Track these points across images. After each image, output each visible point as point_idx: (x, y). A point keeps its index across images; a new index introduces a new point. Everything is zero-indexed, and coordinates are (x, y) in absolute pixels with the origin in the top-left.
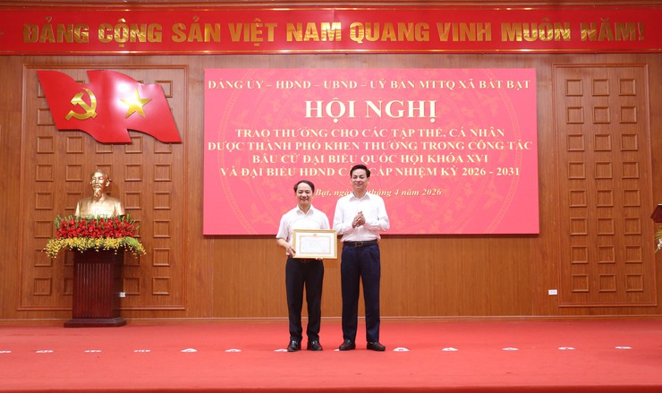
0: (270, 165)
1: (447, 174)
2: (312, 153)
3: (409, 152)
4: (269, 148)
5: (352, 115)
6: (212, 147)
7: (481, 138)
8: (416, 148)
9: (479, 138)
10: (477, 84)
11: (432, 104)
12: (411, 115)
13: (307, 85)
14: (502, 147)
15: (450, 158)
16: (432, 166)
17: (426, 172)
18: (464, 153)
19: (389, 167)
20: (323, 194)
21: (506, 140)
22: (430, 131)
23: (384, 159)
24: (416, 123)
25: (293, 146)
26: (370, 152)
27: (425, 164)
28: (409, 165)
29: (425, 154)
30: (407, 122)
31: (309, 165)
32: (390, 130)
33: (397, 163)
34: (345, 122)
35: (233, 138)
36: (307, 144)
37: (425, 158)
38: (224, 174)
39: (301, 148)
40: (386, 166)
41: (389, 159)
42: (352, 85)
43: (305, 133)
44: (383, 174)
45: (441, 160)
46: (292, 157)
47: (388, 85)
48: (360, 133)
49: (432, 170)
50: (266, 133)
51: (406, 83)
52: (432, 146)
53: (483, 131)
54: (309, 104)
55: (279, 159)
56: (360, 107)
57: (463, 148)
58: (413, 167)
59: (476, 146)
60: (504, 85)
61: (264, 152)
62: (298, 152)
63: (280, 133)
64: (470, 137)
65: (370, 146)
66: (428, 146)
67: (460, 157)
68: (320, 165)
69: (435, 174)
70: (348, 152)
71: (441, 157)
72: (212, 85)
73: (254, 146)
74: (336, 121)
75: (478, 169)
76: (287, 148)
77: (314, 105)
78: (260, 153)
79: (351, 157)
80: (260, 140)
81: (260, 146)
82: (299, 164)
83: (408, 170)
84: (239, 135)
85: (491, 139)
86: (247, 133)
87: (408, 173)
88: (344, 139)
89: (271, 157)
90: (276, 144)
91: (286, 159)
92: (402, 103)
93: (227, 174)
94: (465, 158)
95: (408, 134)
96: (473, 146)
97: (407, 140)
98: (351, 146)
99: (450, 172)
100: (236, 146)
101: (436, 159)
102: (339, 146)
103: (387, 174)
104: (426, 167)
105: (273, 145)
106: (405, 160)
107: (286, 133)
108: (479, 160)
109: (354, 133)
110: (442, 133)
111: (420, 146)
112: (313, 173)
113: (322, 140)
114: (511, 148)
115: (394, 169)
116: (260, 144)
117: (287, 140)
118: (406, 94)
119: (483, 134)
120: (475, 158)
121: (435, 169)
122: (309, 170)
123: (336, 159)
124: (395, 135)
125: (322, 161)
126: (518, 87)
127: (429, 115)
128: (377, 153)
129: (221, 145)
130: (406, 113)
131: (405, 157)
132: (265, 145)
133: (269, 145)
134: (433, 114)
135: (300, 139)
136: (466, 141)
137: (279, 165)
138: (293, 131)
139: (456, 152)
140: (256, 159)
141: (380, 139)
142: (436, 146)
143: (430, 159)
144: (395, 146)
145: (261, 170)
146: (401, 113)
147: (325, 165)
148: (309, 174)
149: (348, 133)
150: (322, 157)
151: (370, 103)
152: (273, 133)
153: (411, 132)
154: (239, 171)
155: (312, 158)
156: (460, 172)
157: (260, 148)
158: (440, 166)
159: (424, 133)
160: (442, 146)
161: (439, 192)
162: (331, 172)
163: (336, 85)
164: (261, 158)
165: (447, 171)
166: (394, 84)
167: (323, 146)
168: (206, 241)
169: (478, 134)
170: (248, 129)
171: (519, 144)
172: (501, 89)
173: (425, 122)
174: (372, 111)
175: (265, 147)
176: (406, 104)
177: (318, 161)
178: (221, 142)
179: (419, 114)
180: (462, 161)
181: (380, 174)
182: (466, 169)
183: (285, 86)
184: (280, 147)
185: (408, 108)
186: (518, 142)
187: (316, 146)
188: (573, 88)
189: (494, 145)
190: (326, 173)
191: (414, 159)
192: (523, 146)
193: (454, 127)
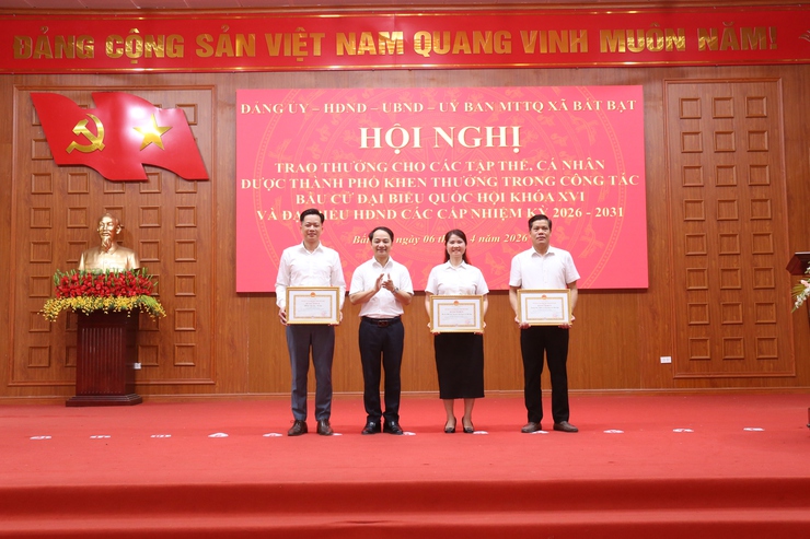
2: (369, 192)
3: (488, 189)
4: (316, 186)
5: (417, 144)
6: (246, 185)
7: (576, 171)
8: (496, 184)
9: (573, 172)
10: (570, 106)
11: (516, 130)
12: (490, 144)
13: (362, 108)
14: (602, 183)
15: (538, 196)
16: (516, 206)
17: (508, 213)
18: (554, 190)
19: (463, 208)
21: (606, 173)
22: (513, 164)
23: (457, 198)
24: (496, 153)
25: (346, 183)
26: (440, 190)
27: (507, 204)
28: (488, 205)
29: (508, 191)
30: (485, 153)
31: (365, 207)
32: (463, 162)
33: (473, 202)
34: (409, 154)
35: (271, 173)
36: (362, 181)
37: (508, 197)
38: (262, 218)
39: (355, 185)
40: (459, 206)
41: (463, 198)
42: (417, 107)
43: (360, 167)
44: (455, 216)
45: (527, 199)
46: (344, 196)
47: (460, 108)
48: (427, 167)
49: (516, 211)
50: (312, 167)
51: (483, 106)
52: (516, 182)
53: (578, 163)
54: (364, 131)
55: (329, 199)
56: (427, 135)
57: (554, 183)
58: (494, 207)
59: (570, 181)
60: (603, 106)
61: (310, 190)
62: (351, 190)
63: (330, 168)
64: (562, 171)
65: (440, 182)
66: (510, 182)
67: (550, 195)
68: (378, 207)
69: (520, 216)
70: (413, 190)
71: (526, 195)
72: (246, 110)
73: (298, 184)
74: (397, 152)
75: (572, 210)
76: (338, 185)
77: (371, 133)
78: (305, 193)
79: (417, 195)
80: (305, 176)
81: (305, 184)
82: (353, 205)
83: (487, 211)
84: (279, 171)
85: (589, 173)
86: (289, 168)
87: (487, 215)
88: (408, 175)
89: (319, 196)
90: (324, 180)
91: (338, 199)
92: (478, 129)
93: (265, 218)
94: (556, 196)
95: (486, 168)
96: (566, 181)
97: (486, 174)
98: (416, 182)
100: (275, 184)
101: (520, 197)
102: (401, 182)
103: (461, 217)
104: (508, 208)
105: (320, 183)
106: (483, 200)
107: (337, 167)
108: (574, 198)
109: (420, 167)
110: (527, 166)
111: (501, 183)
112: (370, 216)
113: (381, 176)
114: (613, 183)
115: (470, 211)
116: (305, 181)
117: (337, 175)
118: (483, 119)
119: (578, 167)
120: (568, 196)
121: (520, 210)
122: (365, 213)
123: (398, 198)
124: (470, 169)
125: (381, 201)
126: (621, 108)
127: (512, 143)
128: (448, 191)
129: (257, 183)
130: (484, 141)
131: (482, 195)
132: (312, 183)
133: (316, 181)
134: (516, 142)
135: (353, 174)
136: (557, 175)
137: (328, 206)
138: (345, 165)
139: (545, 189)
140: (300, 199)
141: (452, 174)
142: (521, 182)
143: (513, 197)
144: (470, 182)
146: (477, 142)
147: (385, 206)
148: (365, 216)
149: (412, 167)
150: (381, 196)
151: (439, 130)
152: (320, 168)
153: (490, 165)
154: (279, 214)
155: (369, 197)
156: (550, 213)
158: (525, 206)
159: (506, 166)
160: (528, 182)
161: (525, 238)
162: (392, 214)
163: (397, 107)
164: (307, 198)
166: (468, 107)
167: (382, 183)
168: (239, 300)
169: (572, 167)
170: (290, 162)
171: (623, 178)
172: (599, 112)
173: (507, 152)
174: (441, 140)
175: (310, 185)
176: (484, 131)
177: (376, 201)
178: (257, 179)
179: (499, 143)
180: (552, 200)
181: (452, 217)
182: (557, 210)
183: (335, 109)
184: (329, 185)
185: (485, 135)
186: (621, 176)
187: (374, 183)
188: (689, 109)
189: (592, 180)
190: (386, 216)
191: (494, 197)
192: (628, 181)
193: (542, 158)
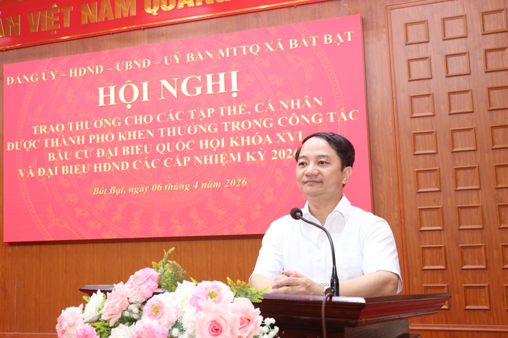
0: (65, 163)
1: (254, 159)
2: (106, 146)
3: (209, 136)
4: (63, 144)
5: (145, 98)
6: (11, 147)
7: (293, 111)
8: (216, 130)
9: (290, 111)
10: (286, 45)
11: (234, 74)
12: (210, 91)
13: (100, 69)
14: (320, 120)
15: (257, 139)
16: (235, 150)
17: (228, 158)
18: (272, 132)
19: (186, 156)
20: (118, 192)
21: (324, 110)
22: (232, 108)
23: (181, 146)
24: (218, 100)
25: (87, 139)
26: (166, 140)
27: (228, 149)
28: (209, 151)
29: (227, 136)
30: (205, 101)
31: (103, 160)
32: (186, 112)
33: (196, 150)
34: (139, 108)
35: (29, 136)
36: (100, 136)
37: (227, 142)
38: (22, 175)
39: (94, 141)
40: (183, 154)
41: (186, 146)
42: (146, 63)
43: (98, 124)
44: (180, 165)
45: (246, 143)
46: (86, 151)
47: (183, 59)
48: (155, 119)
49: (235, 155)
50: (60, 127)
51: (204, 55)
52: (235, 126)
53: (295, 102)
54: (101, 90)
55: (74, 155)
56: (155, 89)
57: (271, 125)
58: (214, 153)
59: (287, 122)
60: (320, 41)
61: (59, 148)
62: (91, 146)
63: (74, 126)
64: (280, 111)
65: (165, 132)
66: (230, 127)
67: (268, 137)
68: (114, 159)
69: (239, 160)
70: (143, 142)
71: (245, 139)
72: (10, 82)
73: (50, 143)
74: (129, 107)
75: (290, 151)
76: (81, 142)
77: (107, 91)
78: (54, 150)
79: (146, 146)
80: (54, 135)
81: (55, 143)
82: (93, 159)
83: (208, 158)
84: (35, 133)
85: (306, 111)
86: (43, 129)
87: (208, 161)
88: (138, 127)
89: (66, 153)
90: (70, 138)
91: (81, 155)
92: (199, 78)
93: (25, 175)
94: (274, 138)
95: (206, 115)
96: (283, 122)
97: (206, 121)
98: (145, 134)
99: (257, 156)
100: (32, 144)
101: (239, 141)
102: (132, 135)
103: (185, 164)
104: (228, 153)
105: (67, 141)
106: (204, 146)
107: (81, 125)
108: (292, 139)
109: (148, 119)
110: (246, 109)
111: (221, 128)
112: (107, 168)
113: (115, 131)
114: (332, 120)
115: (192, 158)
116: (55, 140)
117: (80, 133)
118: (202, 67)
119: (295, 106)
120: (286, 137)
121: (239, 154)
122: (102, 166)
123: (130, 150)
124: (192, 117)
125: (116, 154)
126: (338, 41)
127: (231, 88)
128: (173, 140)
129: (19, 144)
130: (204, 89)
131: (204, 142)
132: (60, 141)
133: (64, 140)
134: (234, 87)
135: (94, 131)
136: (275, 116)
137: (73, 162)
138: (86, 122)
139: (263, 131)
140: (51, 157)
141: (176, 124)
142: (240, 126)
143: (233, 142)
144: (192, 130)
145: (56, 168)
146: (199, 90)
147: (118, 159)
148: (103, 169)
149: (140, 120)
150: (116, 149)
151: (164, 83)
152: (67, 127)
153: (211, 111)
154: (35, 172)
155: (106, 151)
156: (269, 155)
157: (55, 144)
158: (244, 150)
159: (226, 111)
160: (246, 125)
161: (244, 183)
162: (125, 165)
163: (129, 65)
164: (56, 156)
165: (254, 156)
166: (190, 57)
167: (117, 137)
168: (10, 249)
169: (290, 106)
170: (43, 124)
171: (342, 114)
172: (316, 47)
173: (226, 99)
174: (167, 92)
175: (59, 143)
176: (204, 79)
177: (112, 155)
178: (19, 141)
179: (218, 89)
180: (270, 142)
181: (177, 165)
182: (275, 151)
183: (78, 73)
184: (74, 142)
185: (206, 83)
186: (340, 111)
187: (110, 137)
188: (416, 33)
189: (310, 119)
190: (120, 168)
191: (215, 143)
192: (347, 117)
193: (259, 101)
